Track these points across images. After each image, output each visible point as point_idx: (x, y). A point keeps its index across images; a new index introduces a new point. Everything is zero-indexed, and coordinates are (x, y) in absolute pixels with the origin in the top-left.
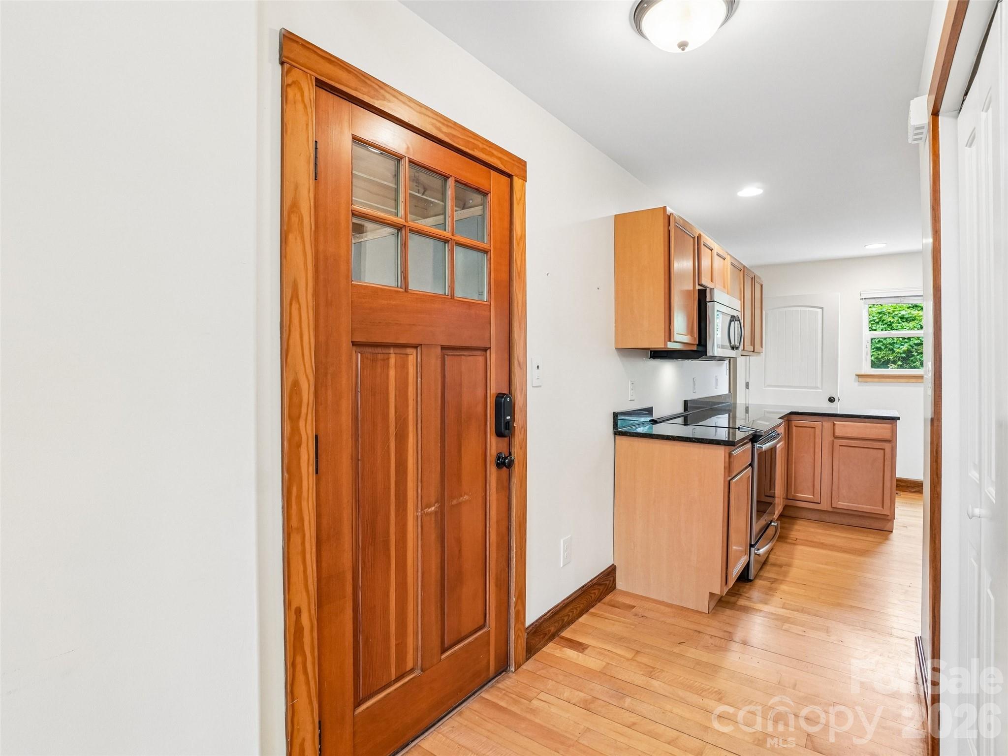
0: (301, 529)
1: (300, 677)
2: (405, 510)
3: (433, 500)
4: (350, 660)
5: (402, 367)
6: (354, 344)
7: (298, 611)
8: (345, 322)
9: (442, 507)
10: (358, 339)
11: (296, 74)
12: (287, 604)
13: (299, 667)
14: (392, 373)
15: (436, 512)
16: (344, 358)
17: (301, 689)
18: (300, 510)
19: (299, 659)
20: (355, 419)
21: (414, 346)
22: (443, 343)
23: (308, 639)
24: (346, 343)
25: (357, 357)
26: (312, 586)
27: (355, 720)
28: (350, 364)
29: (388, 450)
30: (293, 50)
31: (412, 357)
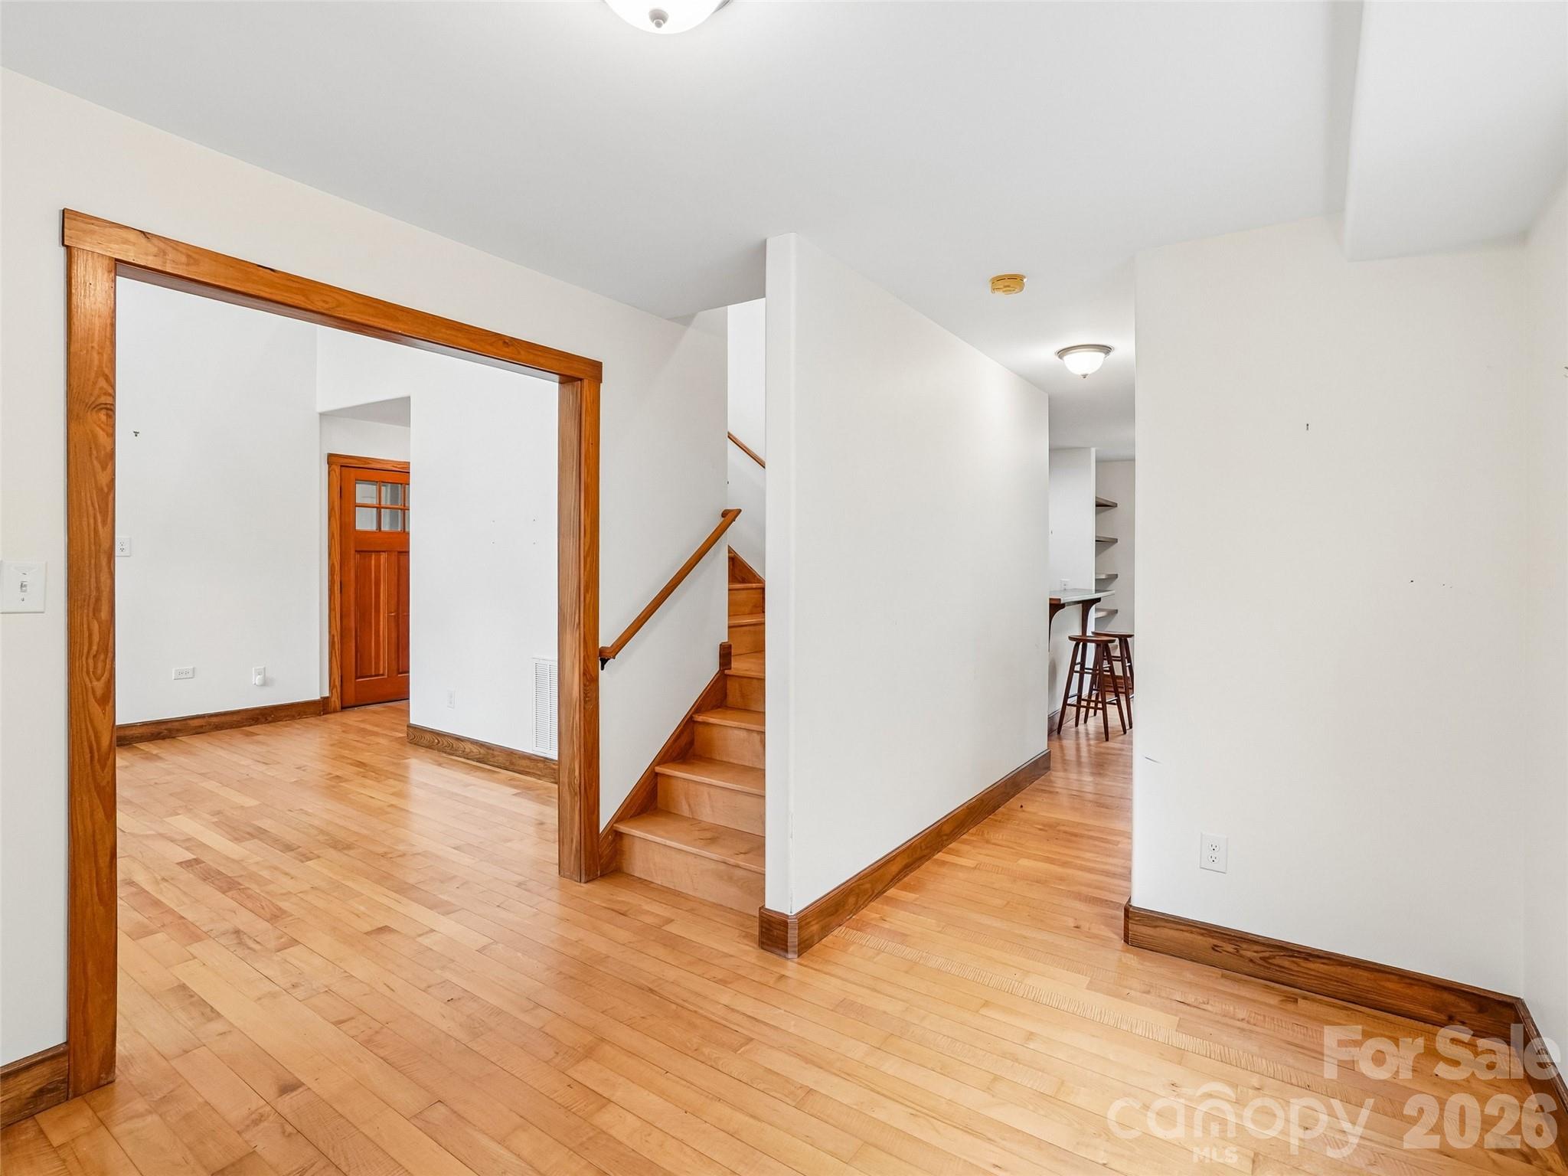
0: (335, 609)
1: (334, 658)
2: (379, 612)
3: (393, 611)
4: (354, 660)
5: (378, 560)
6: (357, 551)
7: (333, 636)
8: (352, 545)
9: (398, 614)
10: (358, 549)
11: (333, 466)
12: (330, 632)
13: (334, 654)
14: (373, 562)
15: (395, 616)
16: (352, 556)
17: (334, 663)
18: (335, 604)
19: (333, 652)
20: (356, 577)
21: (384, 552)
22: (399, 550)
23: (337, 646)
24: (353, 552)
25: (358, 556)
26: (339, 630)
27: (356, 682)
28: (353, 560)
29: (371, 589)
30: (332, 459)
31: (383, 556)
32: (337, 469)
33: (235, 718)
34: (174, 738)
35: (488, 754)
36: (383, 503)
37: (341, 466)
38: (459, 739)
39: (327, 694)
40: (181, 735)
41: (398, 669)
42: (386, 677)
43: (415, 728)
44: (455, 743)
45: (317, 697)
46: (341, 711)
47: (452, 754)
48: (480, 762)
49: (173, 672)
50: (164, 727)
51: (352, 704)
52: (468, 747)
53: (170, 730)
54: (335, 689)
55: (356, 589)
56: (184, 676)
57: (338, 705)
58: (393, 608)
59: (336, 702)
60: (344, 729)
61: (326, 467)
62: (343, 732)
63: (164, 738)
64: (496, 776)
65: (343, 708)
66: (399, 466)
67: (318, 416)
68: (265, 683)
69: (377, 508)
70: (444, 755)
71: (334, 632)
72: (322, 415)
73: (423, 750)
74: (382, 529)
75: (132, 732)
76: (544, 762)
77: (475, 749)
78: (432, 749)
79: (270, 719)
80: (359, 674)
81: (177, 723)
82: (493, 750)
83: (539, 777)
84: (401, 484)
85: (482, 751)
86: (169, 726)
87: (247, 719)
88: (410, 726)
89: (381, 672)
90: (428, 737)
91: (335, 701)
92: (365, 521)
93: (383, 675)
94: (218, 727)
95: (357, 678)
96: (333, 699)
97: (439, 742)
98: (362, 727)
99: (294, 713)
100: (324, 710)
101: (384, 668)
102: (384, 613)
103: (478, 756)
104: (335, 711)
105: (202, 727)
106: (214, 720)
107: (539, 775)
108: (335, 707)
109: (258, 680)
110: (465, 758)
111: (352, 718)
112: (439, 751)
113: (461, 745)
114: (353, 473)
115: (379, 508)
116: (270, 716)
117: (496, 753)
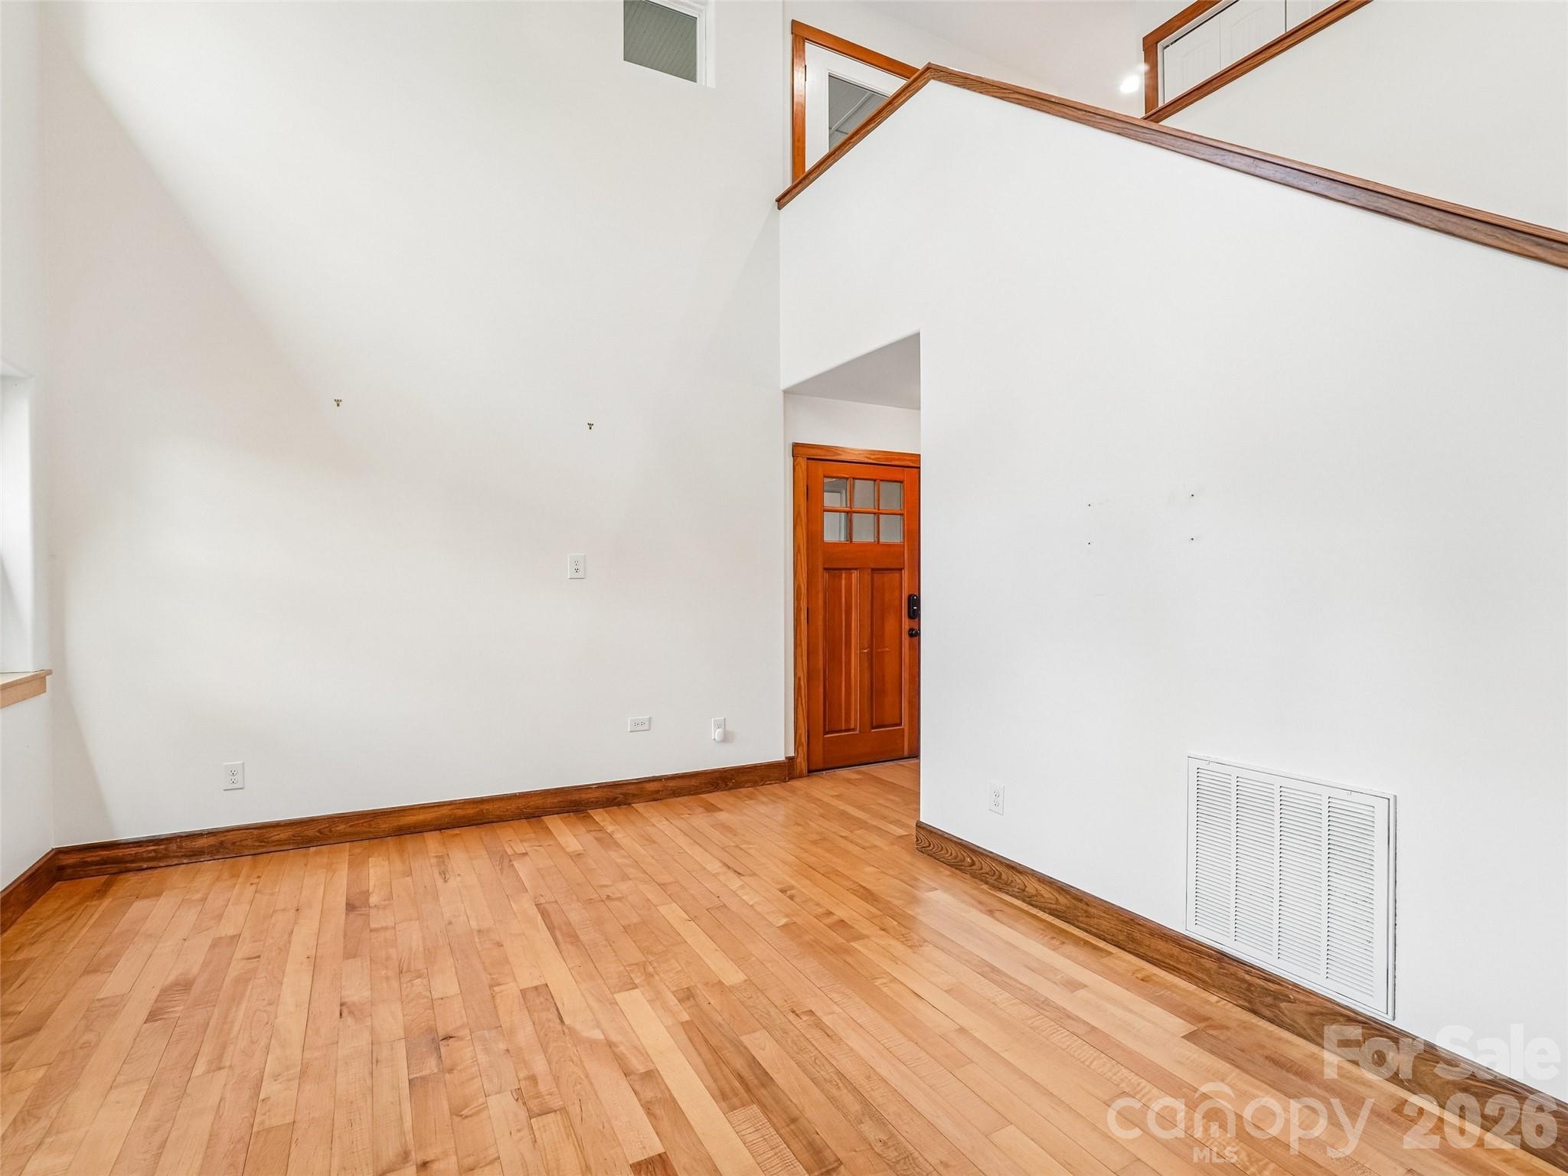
0: (801, 645)
1: (800, 707)
2: (850, 648)
3: (866, 646)
4: (822, 712)
5: (849, 580)
6: (825, 569)
7: (799, 679)
8: (821, 561)
9: (872, 651)
10: (826, 567)
11: (799, 459)
12: (796, 674)
13: (800, 703)
14: (843, 582)
15: (868, 653)
16: (820, 576)
17: (801, 714)
18: (801, 638)
19: (800, 699)
20: (825, 602)
21: (856, 569)
22: (873, 567)
23: (803, 692)
24: (821, 569)
25: (826, 575)
26: (805, 671)
27: (824, 740)
28: (822, 578)
29: (841, 618)
30: (797, 449)
31: (855, 575)
32: (803, 462)
33: (693, 782)
34: (629, 804)
35: (1076, 908)
36: (857, 506)
37: (808, 459)
38: (1013, 867)
39: (792, 754)
40: (637, 801)
41: (872, 723)
42: (858, 732)
43: (931, 832)
44: (1006, 874)
45: (782, 758)
46: (808, 776)
47: (1000, 890)
48: (1058, 917)
49: (629, 722)
50: (619, 791)
51: (820, 767)
52: (1032, 886)
53: (625, 795)
54: (801, 747)
55: (825, 617)
56: (640, 728)
57: (805, 771)
58: (866, 643)
59: (802, 764)
60: (822, 811)
61: (790, 460)
62: (822, 816)
63: (619, 805)
64: (1106, 960)
65: (811, 771)
66: (873, 457)
67: (781, 395)
68: (726, 738)
69: (847, 512)
70: (985, 887)
71: (800, 674)
72: (786, 392)
73: (946, 871)
74: (854, 540)
75: (589, 796)
76: (1219, 960)
77: (1046, 892)
78: (960, 870)
79: (731, 784)
80: (827, 730)
81: (633, 787)
82: (1087, 905)
83: (1205, 985)
84: (875, 480)
85: (1062, 900)
86: (624, 790)
87: (706, 784)
88: (920, 826)
89: (852, 726)
90: (954, 850)
91: (800, 763)
92: (833, 531)
93: (854, 730)
94: (676, 793)
95: (826, 733)
96: (799, 760)
97: (973, 864)
98: (842, 808)
99: (757, 778)
100: (790, 774)
101: (856, 720)
102: (856, 649)
103: (1054, 906)
104: (801, 776)
105: (658, 792)
106: (671, 784)
107: (1204, 982)
108: (802, 770)
109: (717, 734)
110: (1024, 901)
111: (823, 788)
112: (973, 876)
113: (1019, 879)
114: (820, 468)
115: (849, 513)
116: (731, 780)
117: (1092, 911)
